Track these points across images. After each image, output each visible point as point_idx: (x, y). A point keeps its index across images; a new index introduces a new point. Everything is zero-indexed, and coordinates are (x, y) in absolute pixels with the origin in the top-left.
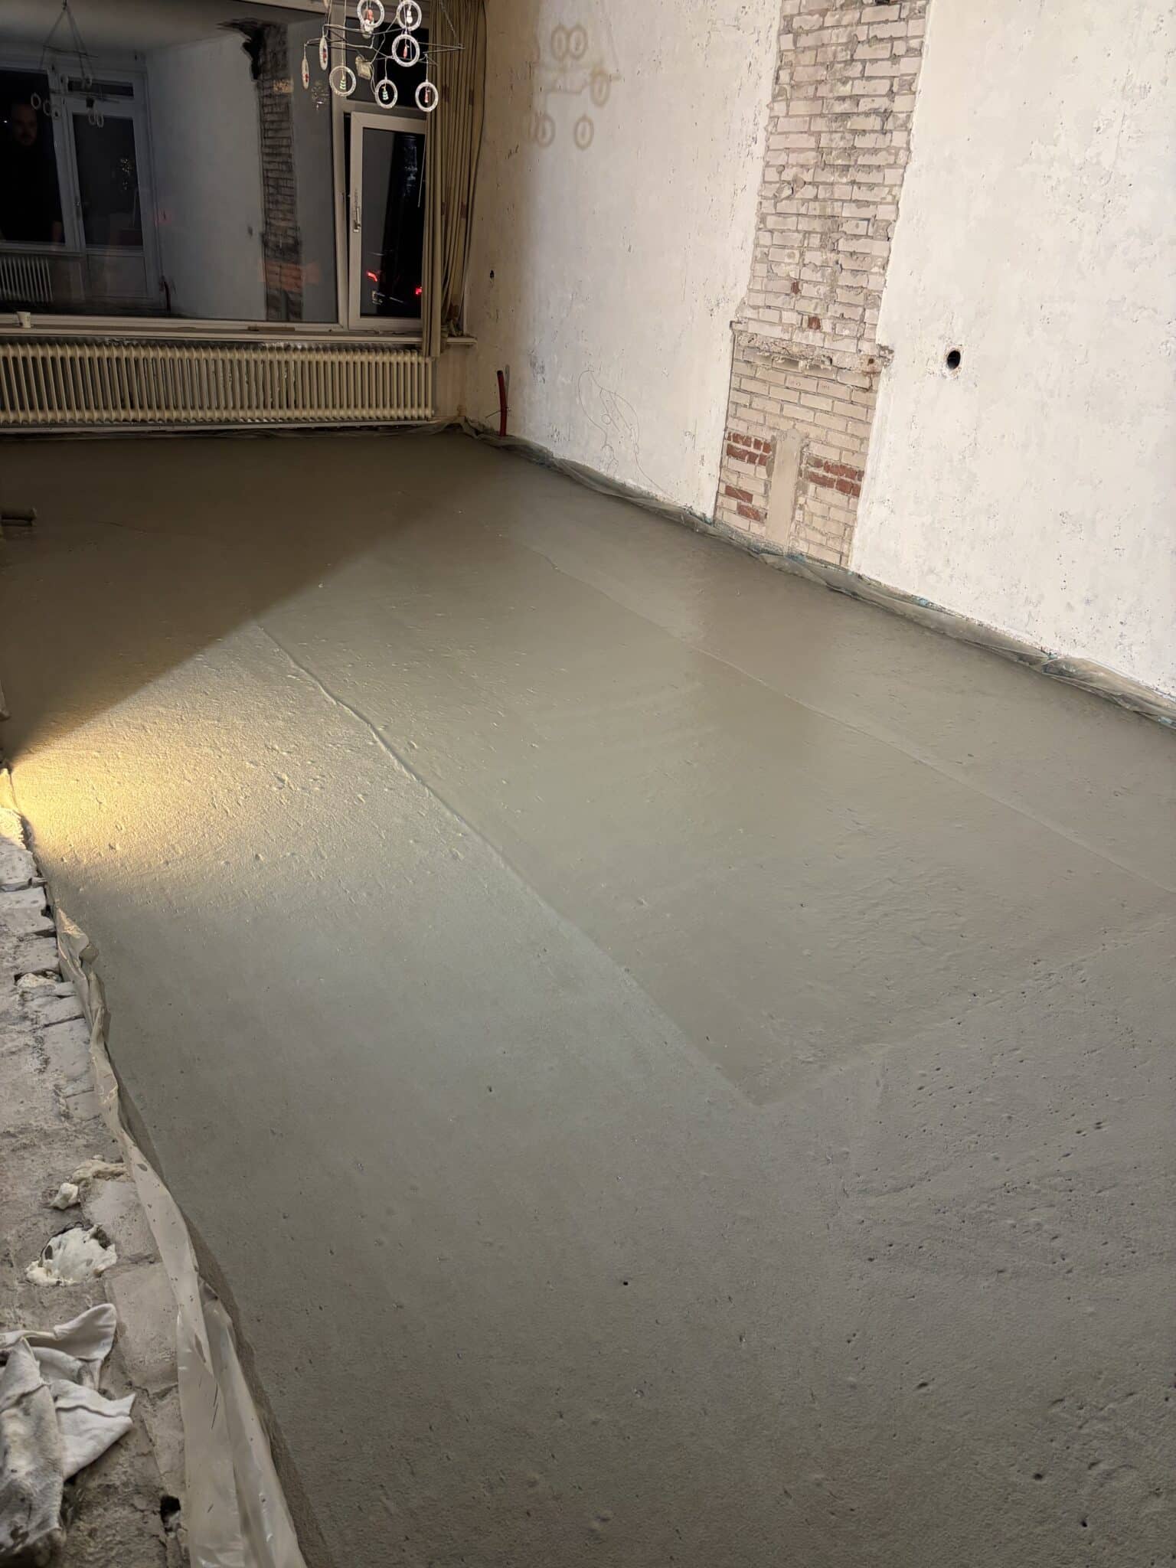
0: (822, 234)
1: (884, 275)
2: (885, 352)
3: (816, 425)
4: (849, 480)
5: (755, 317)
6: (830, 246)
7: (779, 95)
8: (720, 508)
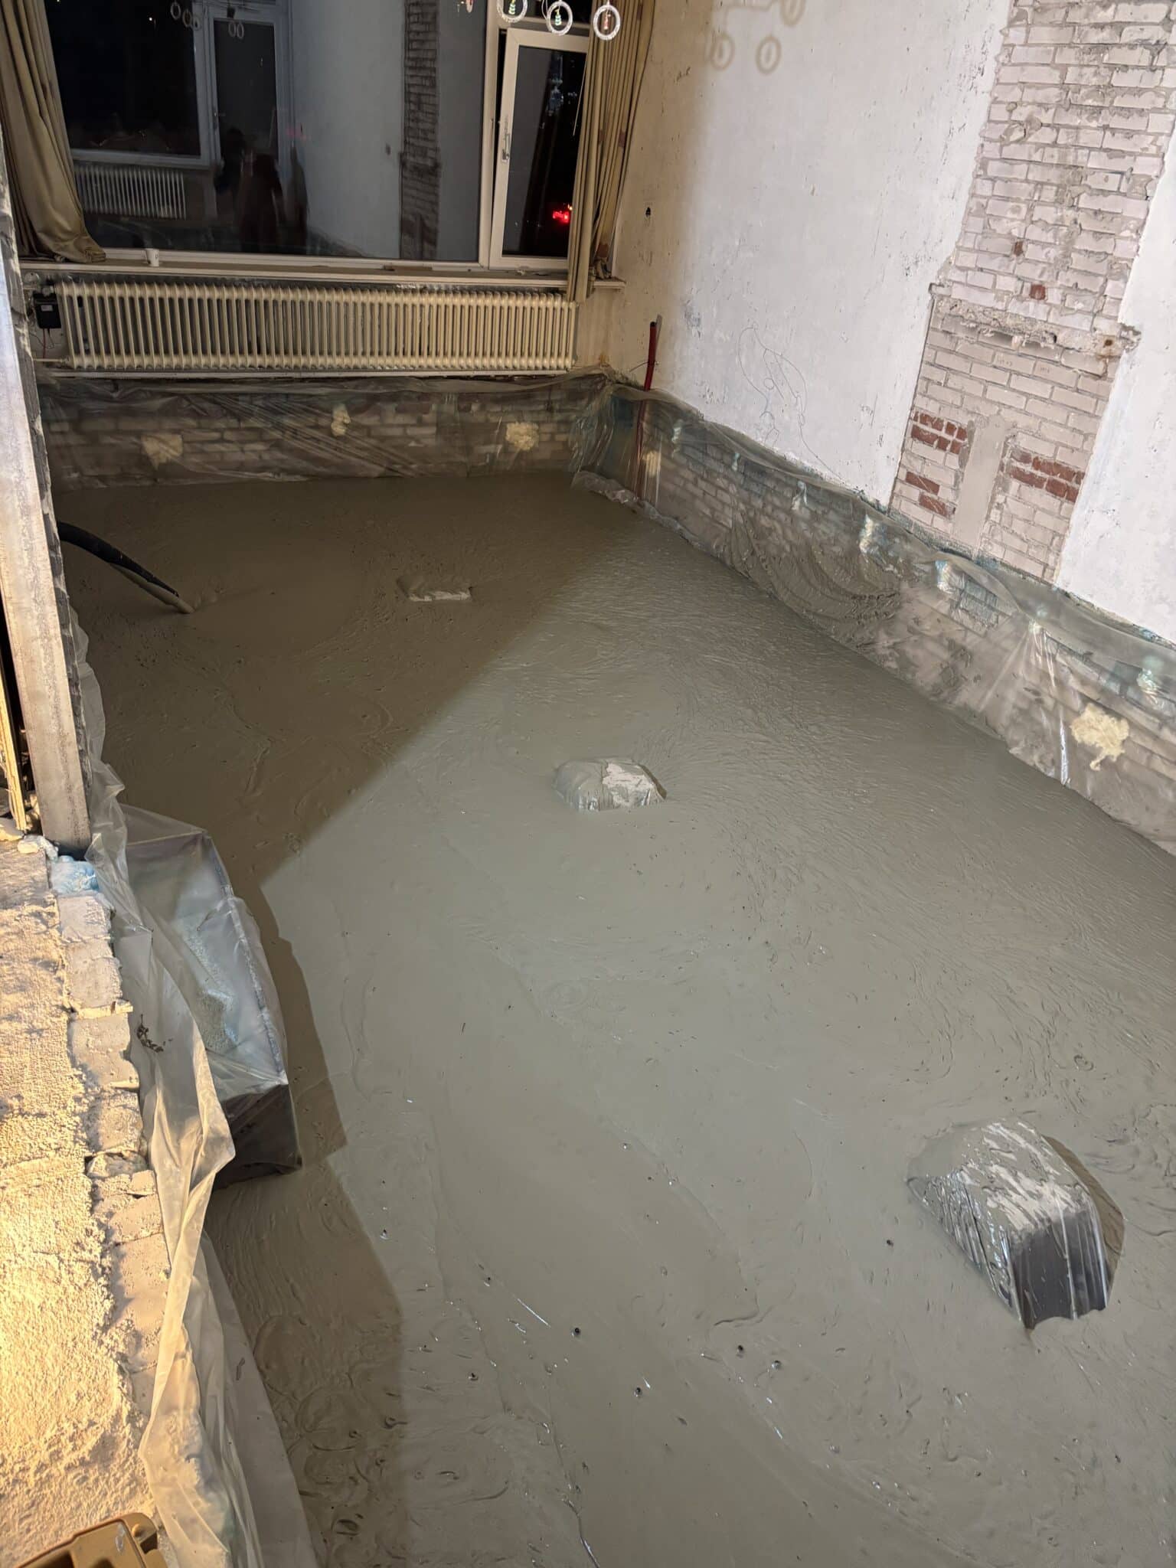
0: (1059, 186)
1: (1137, 241)
2: (1129, 334)
3: (1027, 414)
4: (1063, 481)
5: (963, 280)
6: (1067, 200)
7: (1018, 18)
8: (898, 496)
